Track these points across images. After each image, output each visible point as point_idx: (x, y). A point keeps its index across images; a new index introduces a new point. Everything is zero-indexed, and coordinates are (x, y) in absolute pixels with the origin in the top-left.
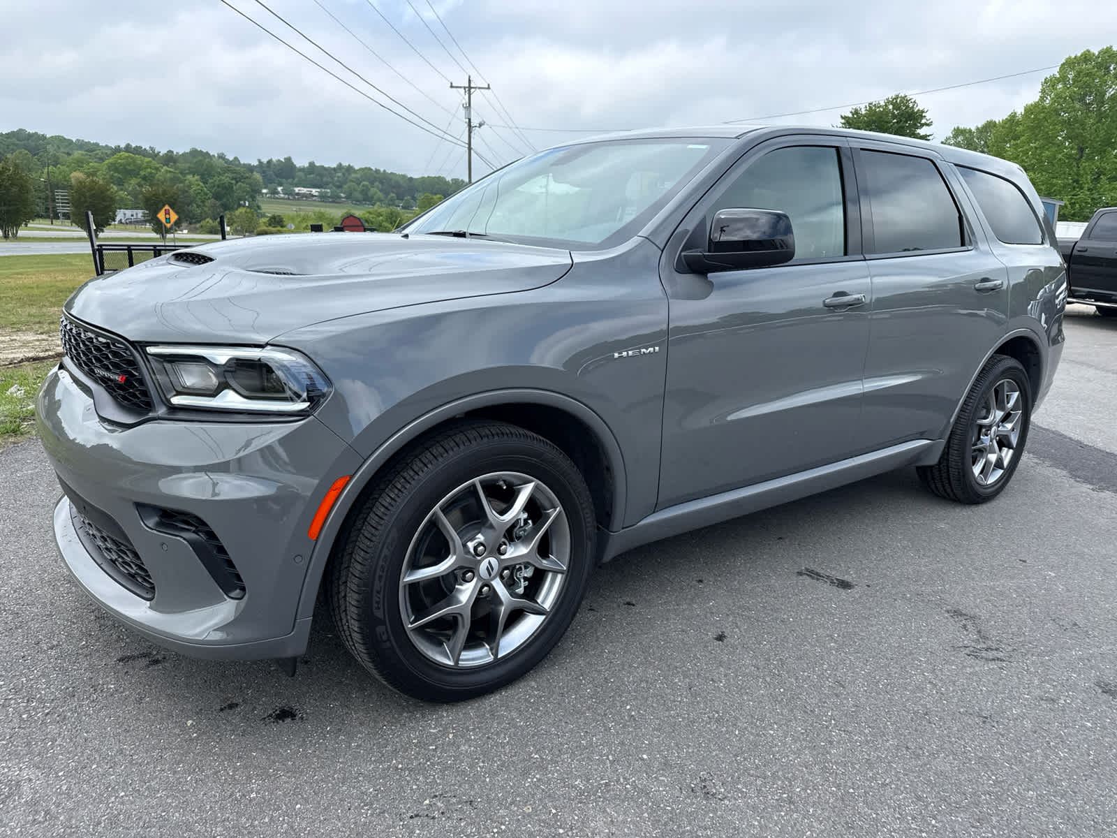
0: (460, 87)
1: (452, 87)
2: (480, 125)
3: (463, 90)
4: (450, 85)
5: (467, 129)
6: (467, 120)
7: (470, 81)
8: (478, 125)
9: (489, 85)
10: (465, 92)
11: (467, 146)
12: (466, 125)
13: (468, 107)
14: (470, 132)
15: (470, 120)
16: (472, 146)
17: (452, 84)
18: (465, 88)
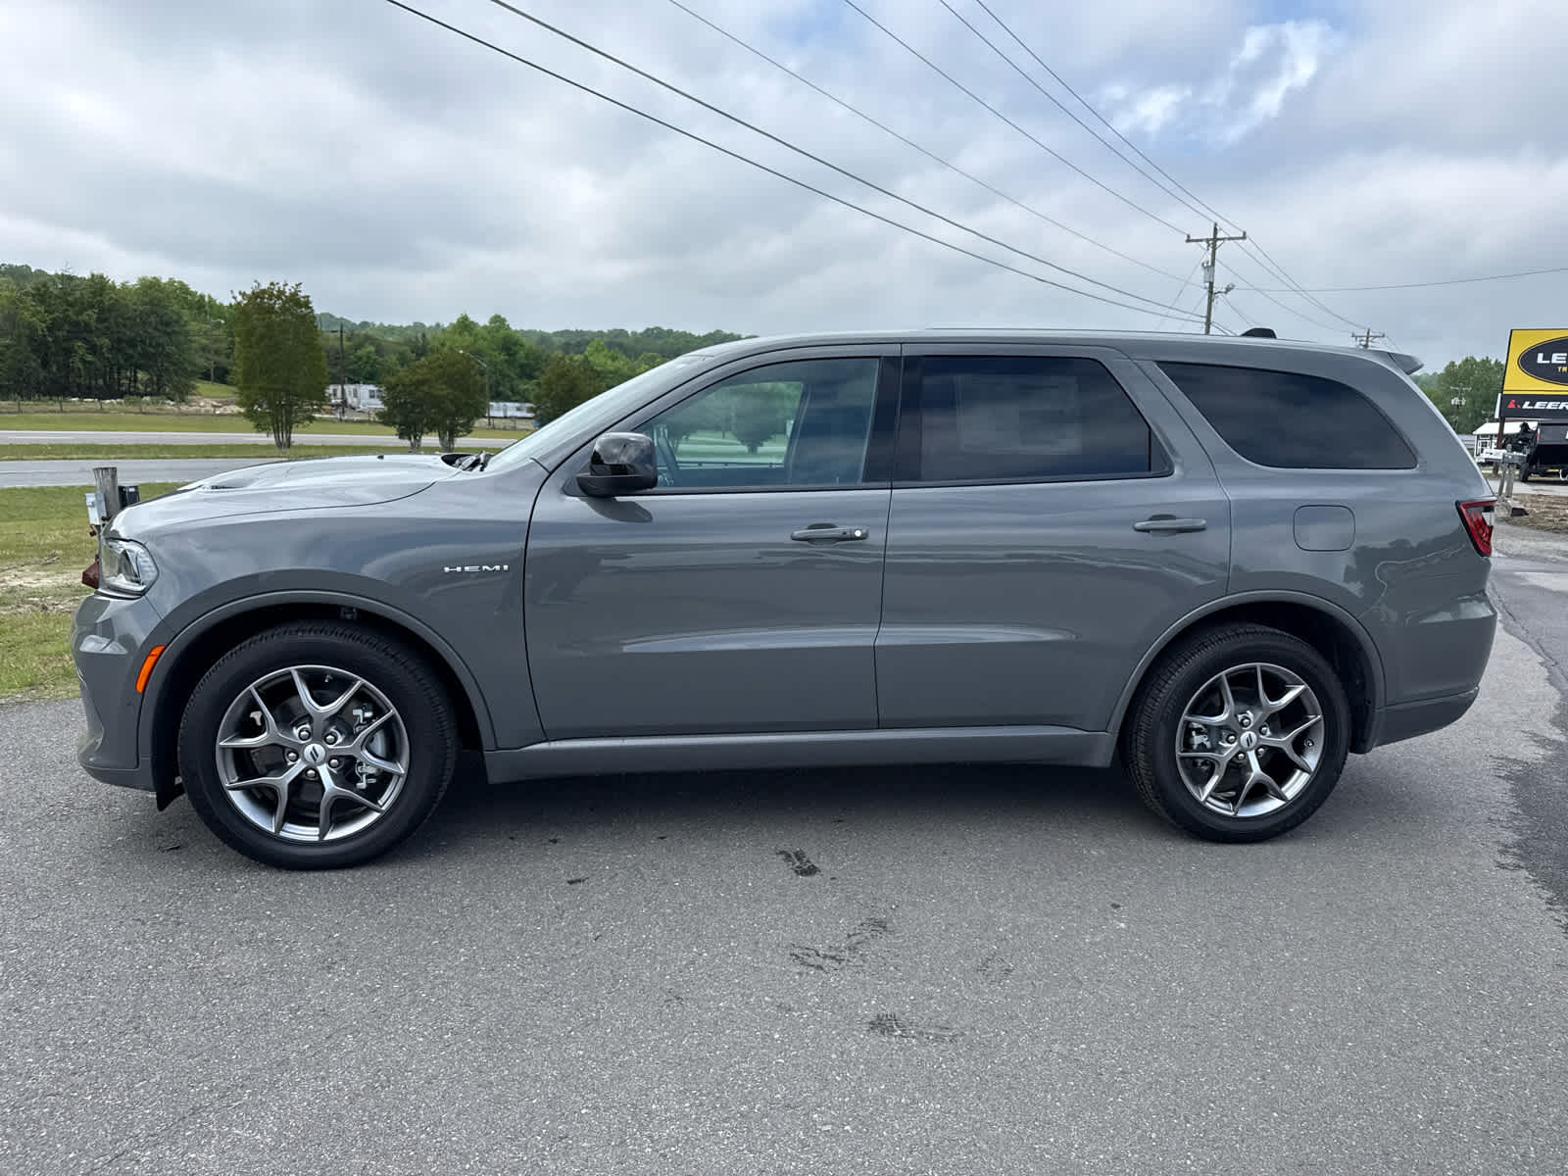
0: (1201, 240)
1: (1188, 241)
2: (1228, 290)
3: (1204, 244)
4: (1186, 238)
5: (1207, 297)
6: (1207, 285)
7: (1215, 230)
8: (1224, 290)
9: (1244, 233)
10: (1209, 245)
11: (1204, 320)
12: (1206, 291)
13: (1210, 267)
14: (1210, 301)
15: (1211, 284)
16: (1212, 319)
17: (1189, 236)
18: (1208, 240)
